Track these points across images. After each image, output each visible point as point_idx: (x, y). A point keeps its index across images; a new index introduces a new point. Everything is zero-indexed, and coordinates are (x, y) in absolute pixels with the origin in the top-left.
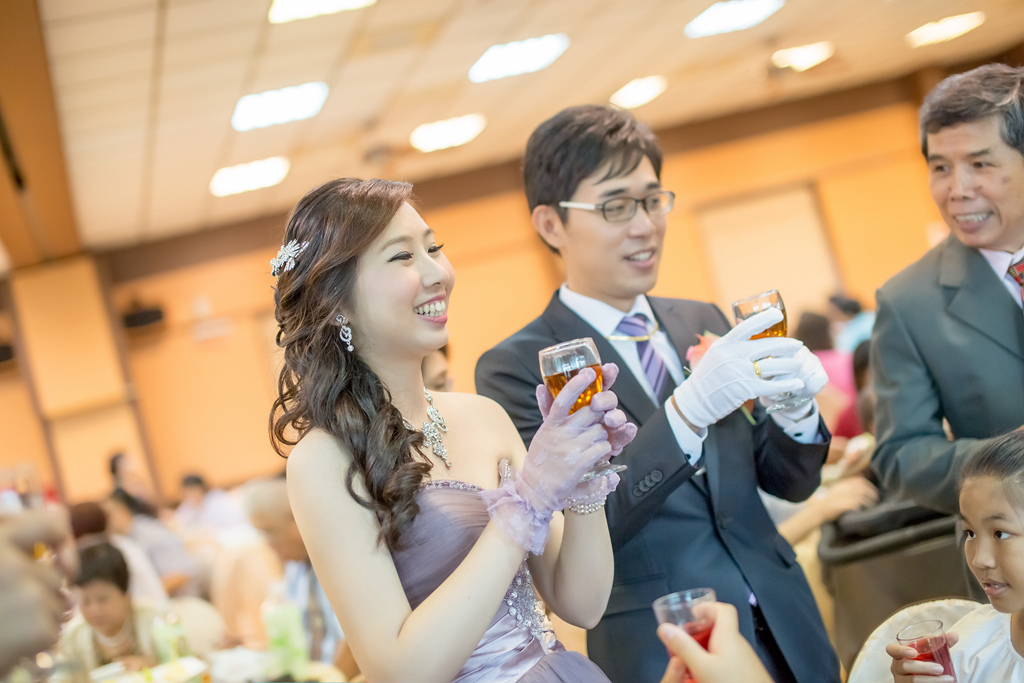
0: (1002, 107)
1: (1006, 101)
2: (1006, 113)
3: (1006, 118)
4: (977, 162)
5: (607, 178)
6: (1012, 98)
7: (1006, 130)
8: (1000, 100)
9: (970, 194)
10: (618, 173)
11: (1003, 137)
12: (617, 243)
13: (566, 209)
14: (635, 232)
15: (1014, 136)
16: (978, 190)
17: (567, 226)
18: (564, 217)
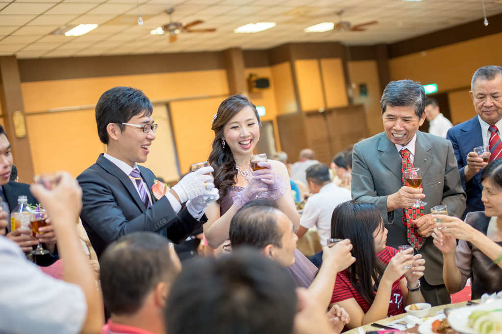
6: (420, 99)
7: (417, 110)
11: (415, 112)
15: (419, 112)
17: (123, 132)
18: (123, 129)
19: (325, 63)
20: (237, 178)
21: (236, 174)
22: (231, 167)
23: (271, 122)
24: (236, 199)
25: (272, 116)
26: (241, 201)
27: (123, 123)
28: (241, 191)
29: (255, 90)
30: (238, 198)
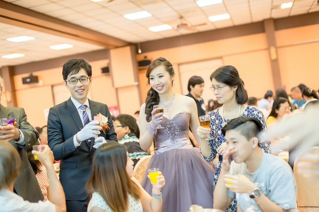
26: (151, 129)
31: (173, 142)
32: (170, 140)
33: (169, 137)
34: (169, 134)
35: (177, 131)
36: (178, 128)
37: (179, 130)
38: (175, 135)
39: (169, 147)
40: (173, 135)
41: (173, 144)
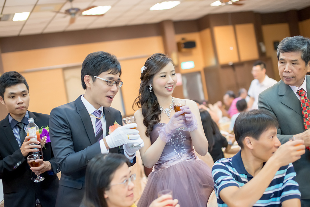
0: (302, 49)
1: (303, 48)
2: (303, 51)
3: (303, 52)
4: (293, 63)
5: (109, 73)
6: (305, 47)
7: (302, 55)
8: (302, 47)
9: (290, 71)
10: (113, 73)
11: (302, 57)
12: (107, 91)
13: (96, 78)
14: (112, 90)
15: (304, 57)
16: (292, 70)
17: (94, 82)
18: (94, 80)
19: (239, 27)
20: (160, 116)
21: (160, 113)
22: (156, 109)
23: (199, 72)
24: (160, 132)
25: (201, 67)
26: (165, 134)
27: (95, 76)
28: (164, 126)
29: (184, 50)
30: (162, 131)
31: (179, 154)
32: (175, 151)
33: (174, 148)
34: (173, 145)
35: (183, 140)
36: (184, 137)
37: (184, 140)
38: (181, 145)
39: (175, 161)
40: (179, 145)
41: (180, 156)
